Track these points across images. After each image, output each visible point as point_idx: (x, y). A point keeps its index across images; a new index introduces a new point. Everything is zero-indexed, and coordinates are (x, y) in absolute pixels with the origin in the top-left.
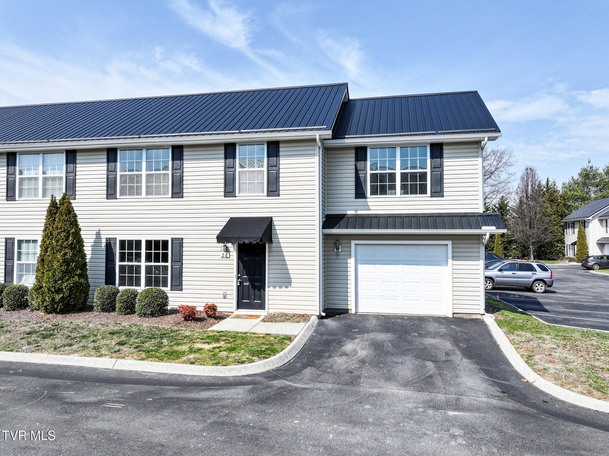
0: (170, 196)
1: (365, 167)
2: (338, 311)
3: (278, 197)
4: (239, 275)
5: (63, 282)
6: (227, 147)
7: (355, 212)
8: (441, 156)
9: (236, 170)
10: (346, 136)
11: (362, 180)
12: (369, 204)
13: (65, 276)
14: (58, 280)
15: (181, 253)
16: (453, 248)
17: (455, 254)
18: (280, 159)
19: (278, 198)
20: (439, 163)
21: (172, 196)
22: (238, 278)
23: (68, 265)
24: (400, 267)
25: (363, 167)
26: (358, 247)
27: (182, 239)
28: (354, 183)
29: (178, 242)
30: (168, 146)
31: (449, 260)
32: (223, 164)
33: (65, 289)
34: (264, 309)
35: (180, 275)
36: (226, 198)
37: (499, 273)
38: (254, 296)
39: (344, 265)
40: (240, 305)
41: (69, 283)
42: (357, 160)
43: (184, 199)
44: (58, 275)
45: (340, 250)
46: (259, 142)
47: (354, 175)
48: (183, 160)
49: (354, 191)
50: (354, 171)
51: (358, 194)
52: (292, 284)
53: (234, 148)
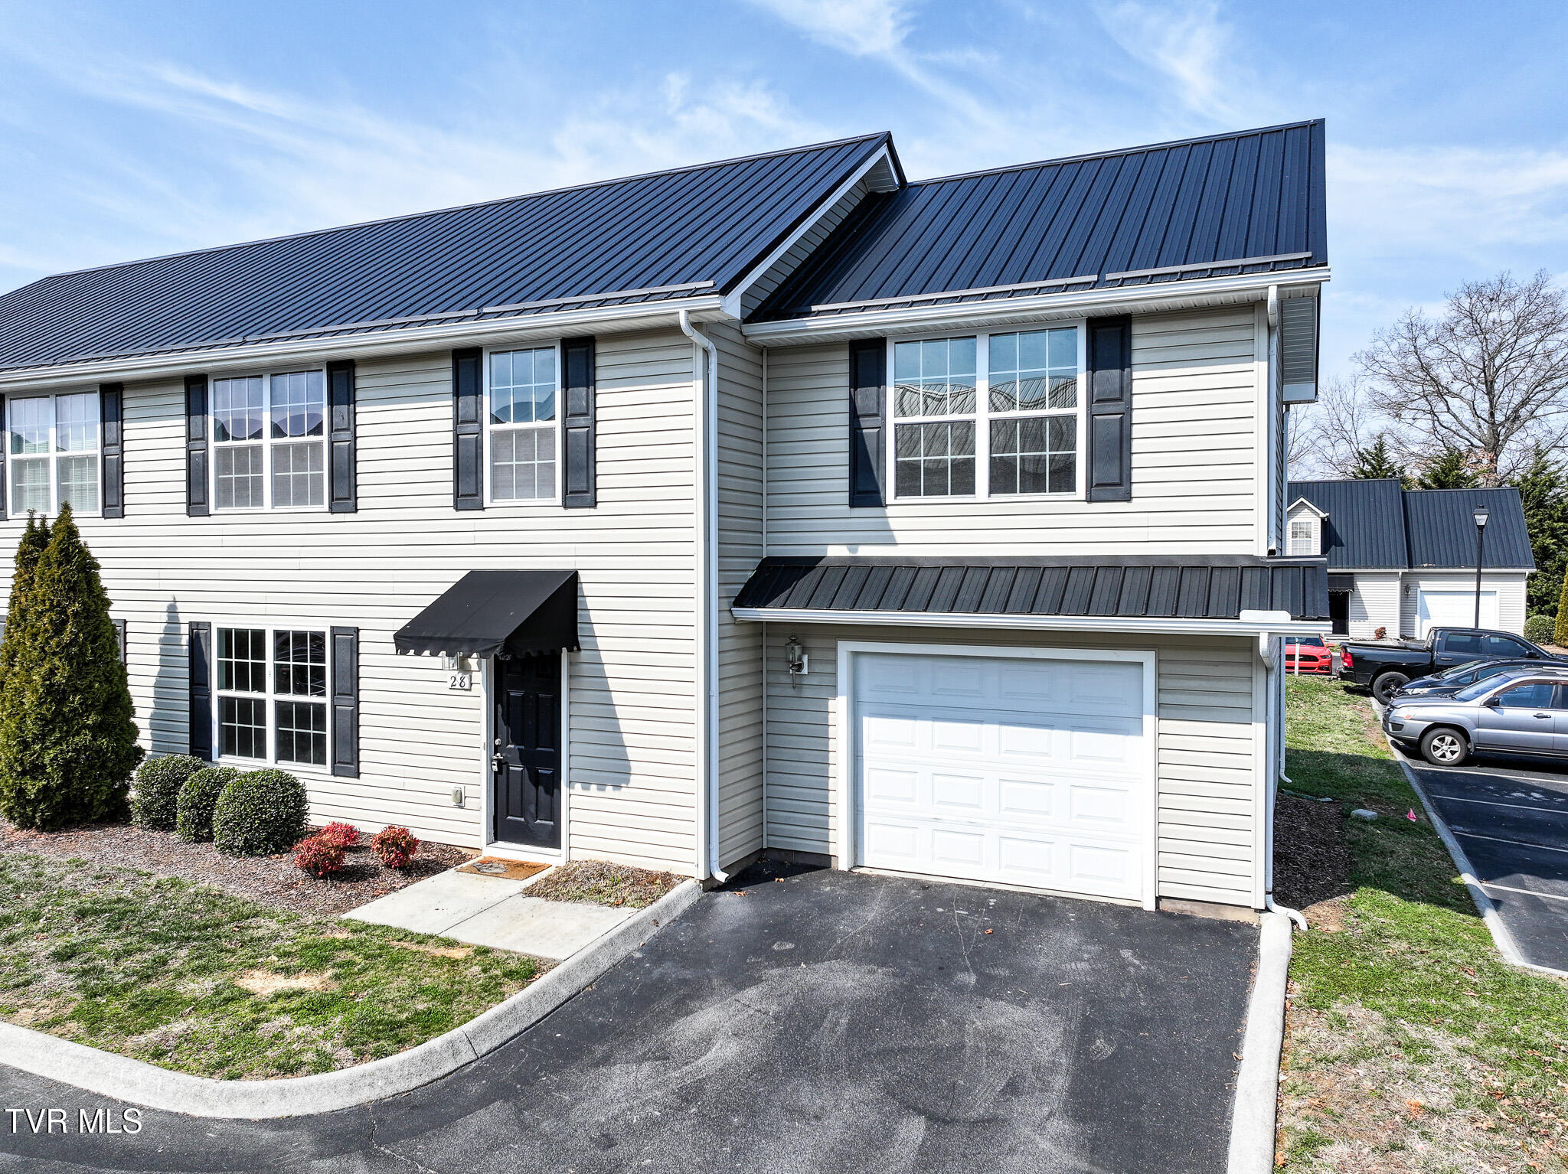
0: (326, 507)
1: (880, 403)
2: (800, 860)
3: (592, 509)
4: (497, 742)
5: (44, 749)
6: (460, 361)
7: (850, 550)
8: (1124, 361)
9: (482, 430)
10: (814, 308)
11: (871, 446)
12: (893, 524)
13: (54, 730)
14: (34, 742)
15: (355, 669)
16: (1159, 675)
17: (1166, 698)
18: (597, 392)
19: (591, 511)
20: (1117, 386)
21: (330, 507)
22: (496, 749)
23: (62, 701)
24: (990, 732)
25: (873, 403)
26: (864, 662)
27: (358, 630)
28: (845, 458)
29: (346, 640)
30: (318, 362)
31: (1145, 717)
32: (449, 412)
33: (52, 766)
34: (559, 847)
35: (352, 731)
36: (461, 512)
37: (1488, 713)
38: (537, 805)
39: (816, 718)
40: (501, 830)
41: (61, 750)
42: (855, 383)
43: (360, 514)
44: (31, 727)
45: (805, 671)
46: (540, 340)
47: (845, 432)
48: (355, 402)
49: (845, 485)
50: (845, 419)
51: (859, 493)
52: (632, 777)
53: (476, 362)
